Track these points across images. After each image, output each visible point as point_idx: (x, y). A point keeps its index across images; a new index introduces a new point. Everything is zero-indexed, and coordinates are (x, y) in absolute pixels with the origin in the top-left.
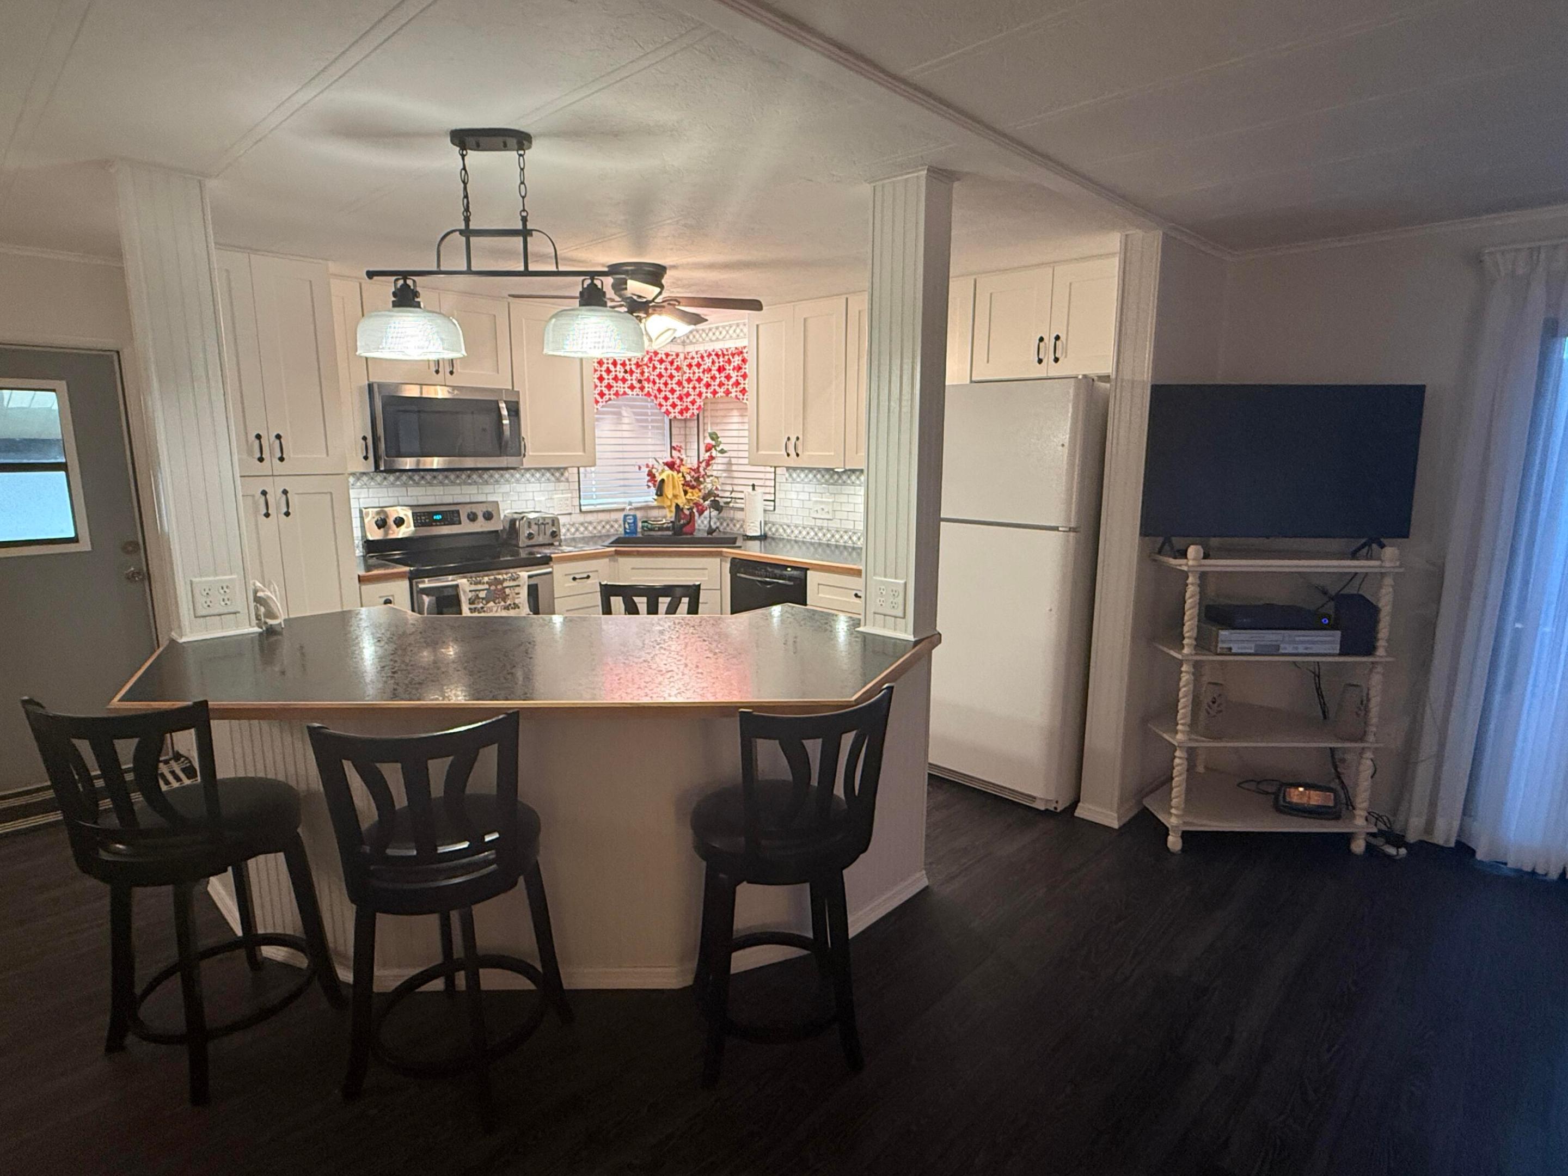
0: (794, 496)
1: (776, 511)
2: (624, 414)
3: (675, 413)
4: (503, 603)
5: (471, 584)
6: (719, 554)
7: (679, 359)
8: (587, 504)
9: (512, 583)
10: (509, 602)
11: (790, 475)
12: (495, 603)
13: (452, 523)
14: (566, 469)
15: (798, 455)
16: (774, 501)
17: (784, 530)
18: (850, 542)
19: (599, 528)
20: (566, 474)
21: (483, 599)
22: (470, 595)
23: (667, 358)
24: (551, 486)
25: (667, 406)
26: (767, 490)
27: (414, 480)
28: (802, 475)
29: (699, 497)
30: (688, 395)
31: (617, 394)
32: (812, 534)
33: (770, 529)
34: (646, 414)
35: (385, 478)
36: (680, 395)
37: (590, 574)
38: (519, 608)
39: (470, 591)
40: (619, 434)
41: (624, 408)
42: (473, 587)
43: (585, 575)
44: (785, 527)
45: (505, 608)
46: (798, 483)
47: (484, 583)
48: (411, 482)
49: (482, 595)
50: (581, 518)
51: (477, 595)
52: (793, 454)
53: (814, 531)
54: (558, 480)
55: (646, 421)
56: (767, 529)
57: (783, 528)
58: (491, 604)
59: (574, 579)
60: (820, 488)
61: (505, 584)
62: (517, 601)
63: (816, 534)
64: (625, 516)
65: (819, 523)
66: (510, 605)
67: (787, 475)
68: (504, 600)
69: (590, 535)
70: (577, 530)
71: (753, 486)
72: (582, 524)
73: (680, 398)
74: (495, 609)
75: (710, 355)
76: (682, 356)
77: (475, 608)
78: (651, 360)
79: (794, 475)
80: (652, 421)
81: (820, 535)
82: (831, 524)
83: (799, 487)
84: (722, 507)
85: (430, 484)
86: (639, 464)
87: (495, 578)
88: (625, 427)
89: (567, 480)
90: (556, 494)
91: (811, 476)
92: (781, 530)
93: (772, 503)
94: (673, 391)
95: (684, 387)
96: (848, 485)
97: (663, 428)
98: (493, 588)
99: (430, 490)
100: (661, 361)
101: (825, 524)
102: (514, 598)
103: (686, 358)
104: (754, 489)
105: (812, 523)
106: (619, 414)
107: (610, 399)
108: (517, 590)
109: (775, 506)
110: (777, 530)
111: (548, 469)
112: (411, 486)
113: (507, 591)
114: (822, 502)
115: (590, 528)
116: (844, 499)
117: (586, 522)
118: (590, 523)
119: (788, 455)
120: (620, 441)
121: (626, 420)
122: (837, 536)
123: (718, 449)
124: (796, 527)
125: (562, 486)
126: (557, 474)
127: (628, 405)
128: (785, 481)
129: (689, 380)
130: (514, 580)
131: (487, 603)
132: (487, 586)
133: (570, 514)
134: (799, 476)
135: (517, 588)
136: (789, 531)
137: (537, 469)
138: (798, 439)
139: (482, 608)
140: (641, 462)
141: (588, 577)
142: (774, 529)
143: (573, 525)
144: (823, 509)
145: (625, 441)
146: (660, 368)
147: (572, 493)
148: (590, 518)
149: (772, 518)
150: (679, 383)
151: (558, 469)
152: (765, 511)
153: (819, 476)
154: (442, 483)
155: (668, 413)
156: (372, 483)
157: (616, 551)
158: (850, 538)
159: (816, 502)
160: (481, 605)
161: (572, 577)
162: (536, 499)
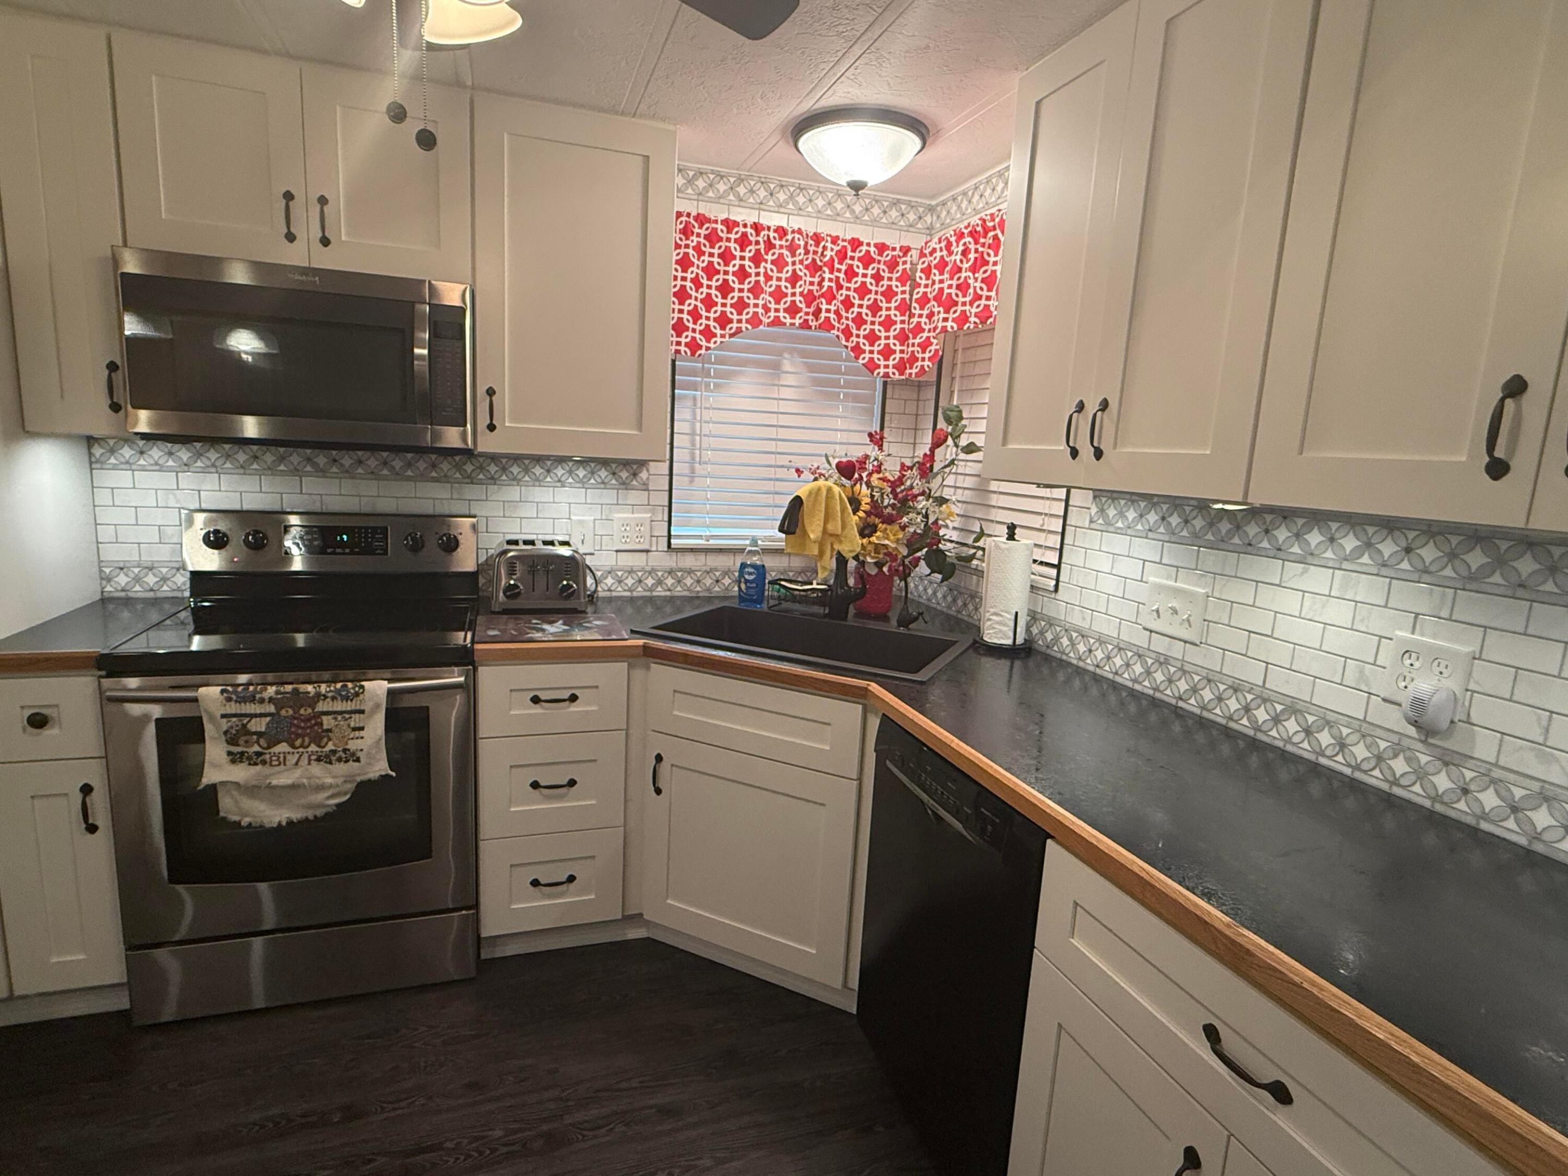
0: (1104, 563)
1: (1061, 594)
2: (787, 366)
3: (887, 367)
4: (313, 748)
5: (229, 700)
6: (860, 695)
7: (908, 259)
8: (685, 535)
9: (339, 706)
10: (330, 746)
11: (1102, 511)
12: (293, 746)
13: (368, 551)
14: (642, 464)
15: (1099, 454)
16: (1058, 567)
17: (1073, 644)
18: (1245, 721)
19: (708, 582)
20: (644, 475)
21: (260, 734)
22: (224, 724)
23: (881, 254)
24: (609, 496)
25: (871, 352)
26: (1041, 538)
27: (315, 465)
28: (1131, 515)
29: (897, 541)
30: (918, 329)
31: (755, 321)
32: (1138, 669)
33: (1042, 633)
34: (837, 371)
35: (256, 457)
36: (902, 329)
37: (577, 692)
38: (358, 760)
39: (223, 716)
40: (773, 405)
41: (786, 355)
42: (233, 708)
43: (566, 695)
44: (1074, 635)
45: (319, 760)
46: (1117, 531)
47: (262, 701)
48: (308, 468)
49: (259, 725)
50: (670, 561)
51: (244, 726)
52: (1086, 451)
53: (1144, 663)
54: (625, 485)
55: (836, 384)
56: (1035, 630)
57: (1070, 639)
58: (283, 747)
59: (536, 700)
60: (1173, 554)
61: (321, 706)
62: (352, 746)
63: (1148, 673)
64: (743, 566)
65: (1160, 644)
66: (334, 752)
67: (1094, 510)
68: (317, 740)
69: (686, 593)
70: (660, 582)
71: (1012, 529)
72: (671, 572)
73: (903, 338)
74: (292, 759)
75: (960, 236)
76: (914, 254)
77: (242, 753)
78: (842, 255)
79: (1111, 512)
80: (848, 385)
81: (1159, 677)
82: (1195, 656)
83: (1119, 543)
84: (953, 565)
85: (349, 473)
86: (799, 465)
87: (296, 691)
88: (787, 393)
89: (645, 487)
90: (618, 512)
91: (1152, 517)
92: (1065, 641)
93: (1053, 572)
94: (888, 323)
95: (912, 316)
96: (1259, 553)
97: (871, 400)
98: (287, 712)
99: (348, 486)
100: (867, 260)
101: (1177, 650)
102: (348, 739)
103: (922, 255)
104: (1011, 537)
105: (1141, 639)
106: (776, 367)
107: (739, 331)
108: (355, 721)
109: (1058, 580)
110: (1056, 639)
111: (605, 462)
112: (308, 474)
113: (327, 722)
114: (1177, 592)
115: (689, 581)
116: (1244, 593)
117: (681, 570)
118: (690, 572)
119: (1074, 453)
120: (773, 420)
121: (790, 380)
122: (1207, 695)
123: (963, 442)
124: (1101, 641)
125: (635, 497)
126: (624, 474)
127: (795, 350)
128: (1087, 524)
129: (923, 301)
130: (347, 698)
131: (273, 743)
132: (272, 709)
133: (647, 551)
134: (1121, 515)
135: (356, 716)
136: (1082, 648)
137: (585, 462)
138: (1105, 405)
139: (258, 754)
140: (800, 462)
141: (573, 698)
142: (1049, 636)
143: (652, 572)
144: (1175, 612)
145: (784, 420)
146: (864, 275)
147: (653, 512)
148: (689, 561)
149: (1052, 608)
150: (904, 308)
151: (626, 463)
152: (1033, 588)
153: (1175, 520)
154: (374, 475)
155: (871, 366)
156: (228, 465)
157: (645, 647)
158: (1247, 709)
159: (1161, 588)
160: (256, 748)
161: (532, 694)
162: (573, 517)
